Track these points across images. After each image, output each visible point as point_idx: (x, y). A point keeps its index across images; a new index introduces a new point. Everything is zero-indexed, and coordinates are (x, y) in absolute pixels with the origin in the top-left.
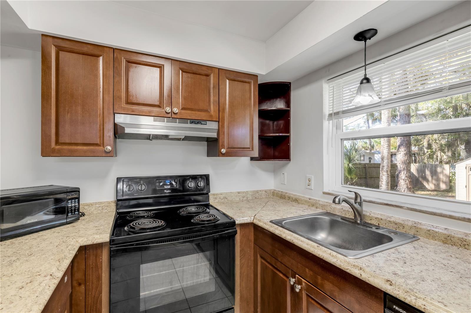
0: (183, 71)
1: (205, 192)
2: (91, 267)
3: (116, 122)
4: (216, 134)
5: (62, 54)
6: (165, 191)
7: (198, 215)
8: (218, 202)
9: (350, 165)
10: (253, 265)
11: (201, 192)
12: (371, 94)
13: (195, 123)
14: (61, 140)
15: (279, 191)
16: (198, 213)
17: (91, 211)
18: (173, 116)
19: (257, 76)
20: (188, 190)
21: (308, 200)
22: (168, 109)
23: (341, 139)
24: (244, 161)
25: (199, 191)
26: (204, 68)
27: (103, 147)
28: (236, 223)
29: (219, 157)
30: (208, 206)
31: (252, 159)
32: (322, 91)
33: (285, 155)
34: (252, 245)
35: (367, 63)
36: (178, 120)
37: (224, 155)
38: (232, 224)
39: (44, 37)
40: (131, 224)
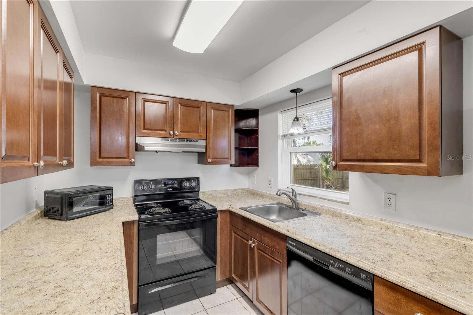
0: (181, 105)
1: (196, 190)
2: (127, 235)
3: (137, 142)
4: (204, 149)
5: (103, 98)
6: (168, 189)
7: (191, 206)
8: (206, 197)
9: (327, 166)
10: (229, 239)
11: (194, 190)
12: (298, 128)
13: (190, 142)
14: (103, 155)
15: (251, 189)
16: (191, 204)
17: (116, 204)
18: (175, 137)
19: (234, 106)
20: (184, 189)
21: (269, 195)
22: (171, 132)
23: (290, 153)
24: (226, 167)
25: (192, 189)
26: (196, 103)
27: (129, 160)
28: (218, 210)
29: (206, 164)
30: (198, 200)
31: (231, 165)
32: (277, 119)
33: (255, 163)
34: (229, 225)
35: (297, 106)
36: (178, 139)
37: (210, 163)
38: (215, 210)
39: (92, 88)
40: (149, 210)
